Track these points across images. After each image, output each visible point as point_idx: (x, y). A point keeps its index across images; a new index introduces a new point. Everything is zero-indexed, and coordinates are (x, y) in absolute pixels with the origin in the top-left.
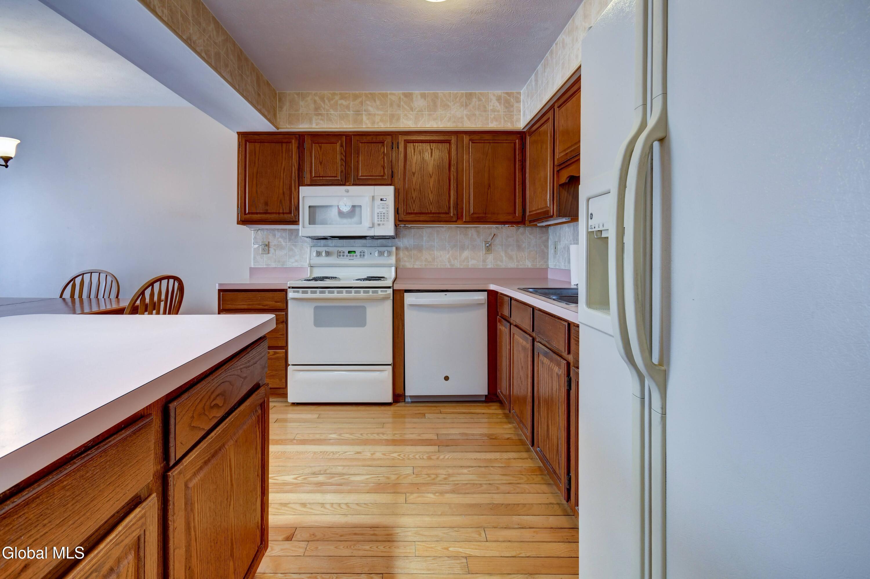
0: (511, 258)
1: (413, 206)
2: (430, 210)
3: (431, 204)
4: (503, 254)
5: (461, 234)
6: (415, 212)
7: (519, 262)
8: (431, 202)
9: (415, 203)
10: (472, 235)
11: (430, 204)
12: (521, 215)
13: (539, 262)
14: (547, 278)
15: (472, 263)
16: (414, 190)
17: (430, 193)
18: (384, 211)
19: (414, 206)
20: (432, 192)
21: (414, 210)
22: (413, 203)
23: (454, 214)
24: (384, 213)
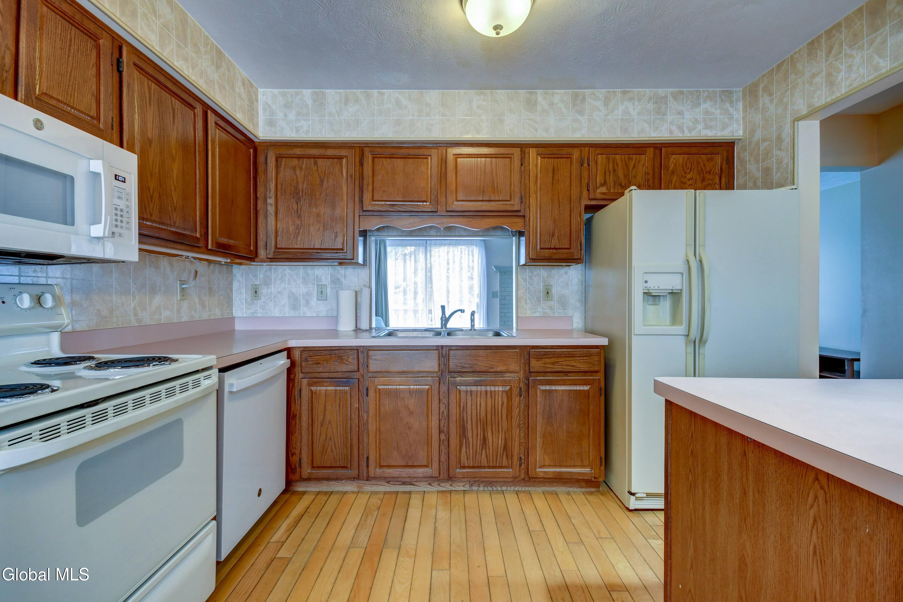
0: (204, 306)
1: (149, 205)
2: (173, 221)
3: (175, 209)
4: (196, 300)
5: (150, 266)
6: (153, 218)
7: (210, 311)
8: (175, 205)
9: (153, 202)
10: (165, 269)
11: (173, 210)
12: (255, 249)
13: (227, 310)
14: (234, 330)
15: (166, 315)
16: (151, 176)
17: (173, 188)
18: (122, 204)
19: (152, 205)
20: (175, 190)
21: (151, 215)
22: (150, 199)
23: (201, 235)
24: (122, 210)
